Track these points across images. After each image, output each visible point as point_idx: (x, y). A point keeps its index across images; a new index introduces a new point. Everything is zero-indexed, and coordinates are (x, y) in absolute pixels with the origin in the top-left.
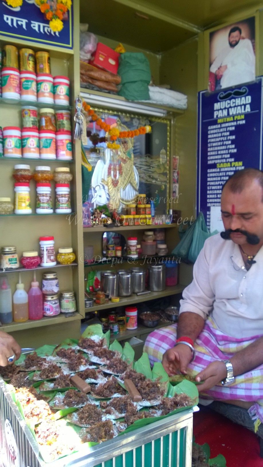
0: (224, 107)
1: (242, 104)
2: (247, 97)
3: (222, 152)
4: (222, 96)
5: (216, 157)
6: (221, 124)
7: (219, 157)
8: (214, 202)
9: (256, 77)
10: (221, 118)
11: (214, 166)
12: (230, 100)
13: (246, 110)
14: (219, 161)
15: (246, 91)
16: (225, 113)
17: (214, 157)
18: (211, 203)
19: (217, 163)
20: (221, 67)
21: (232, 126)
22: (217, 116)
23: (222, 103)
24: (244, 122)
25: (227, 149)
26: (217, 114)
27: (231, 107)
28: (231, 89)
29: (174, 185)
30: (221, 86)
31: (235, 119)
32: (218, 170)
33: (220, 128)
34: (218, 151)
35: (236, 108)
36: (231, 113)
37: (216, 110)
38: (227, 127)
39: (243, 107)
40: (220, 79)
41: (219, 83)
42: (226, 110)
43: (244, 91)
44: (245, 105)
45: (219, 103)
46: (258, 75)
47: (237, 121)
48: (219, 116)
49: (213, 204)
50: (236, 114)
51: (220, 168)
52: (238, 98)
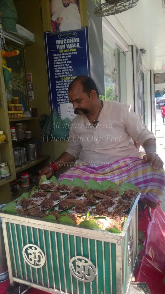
0: (63, 43)
1: (74, 42)
2: (77, 38)
3: (64, 71)
4: (61, 36)
5: (61, 74)
6: (62, 53)
7: (63, 73)
8: (62, 101)
9: (82, 27)
10: (61, 49)
11: (60, 79)
12: (66, 39)
13: (77, 46)
14: (62, 76)
15: (76, 34)
16: (64, 47)
17: (59, 74)
18: (60, 102)
19: (62, 77)
20: (59, 18)
21: (69, 55)
22: (59, 48)
23: (61, 40)
24: (76, 53)
25: (67, 69)
26: (59, 47)
27: (67, 43)
28: (66, 32)
29: (30, 92)
30: (60, 30)
31: (71, 51)
32: (63, 81)
33: (61, 56)
34: (61, 70)
35: (70, 44)
36: (68, 47)
37: (58, 45)
38: (66, 56)
40: (59, 26)
41: (59, 28)
42: (64, 45)
43: (75, 34)
44: (76, 43)
45: (59, 41)
46: (83, 26)
47: (72, 52)
48: (60, 48)
49: (61, 102)
50: (71, 48)
51: (64, 81)
52: (71, 38)
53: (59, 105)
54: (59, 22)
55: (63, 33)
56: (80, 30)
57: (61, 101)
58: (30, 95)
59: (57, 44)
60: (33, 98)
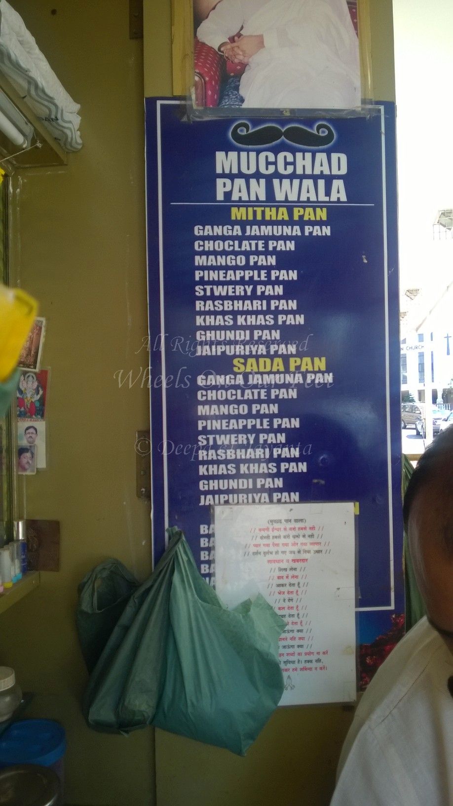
0: (253, 170)
1: (317, 172)
2: (334, 156)
3: (251, 320)
4: (243, 132)
5: (230, 335)
6: (243, 224)
7: (242, 335)
8: (228, 492)
9: (364, 102)
10: (240, 203)
11: (223, 365)
12: (276, 151)
13: (334, 198)
14: (239, 350)
15: (330, 134)
16: (259, 190)
17: (221, 335)
18: (213, 493)
19: (235, 356)
20: (239, 35)
21: (285, 238)
22: (228, 195)
23: (244, 155)
24: (327, 231)
25: (268, 311)
26: (228, 189)
27: (277, 175)
28: (277, 116)
29: (22, 425)
30: (242, 100)
31: (296, 218)
32: (240, 380)
33: (241, 239)
34: (235, 313)
35: (296, 182)
36: (279, 196)
37: (223, 176)
38: (266, 239)
39: (321, 183)
40: (239, 75)
41: (237, 88)
42: (263, 181)
43: (323, 133)
44: (329, 180)
45: (233, 155)
46: (370, 96)
47: (302, 223)
48: (235, 197)
49: (223, 498)
50: (299, 201)
51: (246, 376)
52: (304, 151)
53: (207, 515)
54: (240, 58)
55: (257, 116)
56: (353, 112)
57: (220, 492)
58: (24, 443)
59: (219, 170)
60: (41, 462)
